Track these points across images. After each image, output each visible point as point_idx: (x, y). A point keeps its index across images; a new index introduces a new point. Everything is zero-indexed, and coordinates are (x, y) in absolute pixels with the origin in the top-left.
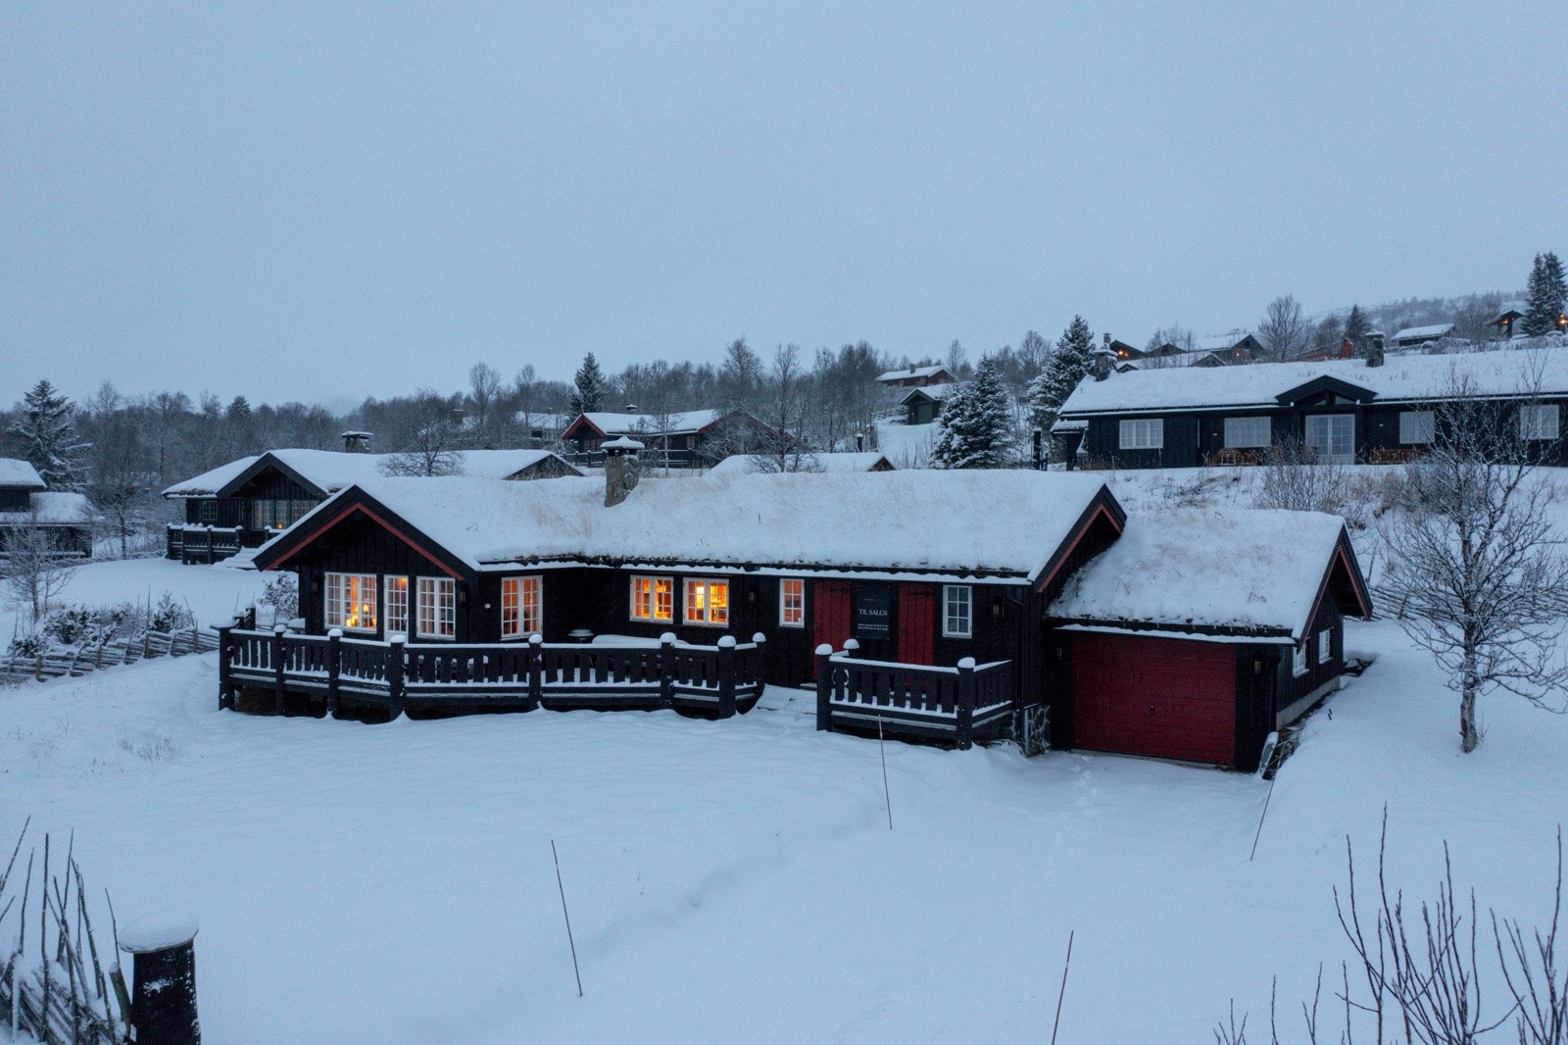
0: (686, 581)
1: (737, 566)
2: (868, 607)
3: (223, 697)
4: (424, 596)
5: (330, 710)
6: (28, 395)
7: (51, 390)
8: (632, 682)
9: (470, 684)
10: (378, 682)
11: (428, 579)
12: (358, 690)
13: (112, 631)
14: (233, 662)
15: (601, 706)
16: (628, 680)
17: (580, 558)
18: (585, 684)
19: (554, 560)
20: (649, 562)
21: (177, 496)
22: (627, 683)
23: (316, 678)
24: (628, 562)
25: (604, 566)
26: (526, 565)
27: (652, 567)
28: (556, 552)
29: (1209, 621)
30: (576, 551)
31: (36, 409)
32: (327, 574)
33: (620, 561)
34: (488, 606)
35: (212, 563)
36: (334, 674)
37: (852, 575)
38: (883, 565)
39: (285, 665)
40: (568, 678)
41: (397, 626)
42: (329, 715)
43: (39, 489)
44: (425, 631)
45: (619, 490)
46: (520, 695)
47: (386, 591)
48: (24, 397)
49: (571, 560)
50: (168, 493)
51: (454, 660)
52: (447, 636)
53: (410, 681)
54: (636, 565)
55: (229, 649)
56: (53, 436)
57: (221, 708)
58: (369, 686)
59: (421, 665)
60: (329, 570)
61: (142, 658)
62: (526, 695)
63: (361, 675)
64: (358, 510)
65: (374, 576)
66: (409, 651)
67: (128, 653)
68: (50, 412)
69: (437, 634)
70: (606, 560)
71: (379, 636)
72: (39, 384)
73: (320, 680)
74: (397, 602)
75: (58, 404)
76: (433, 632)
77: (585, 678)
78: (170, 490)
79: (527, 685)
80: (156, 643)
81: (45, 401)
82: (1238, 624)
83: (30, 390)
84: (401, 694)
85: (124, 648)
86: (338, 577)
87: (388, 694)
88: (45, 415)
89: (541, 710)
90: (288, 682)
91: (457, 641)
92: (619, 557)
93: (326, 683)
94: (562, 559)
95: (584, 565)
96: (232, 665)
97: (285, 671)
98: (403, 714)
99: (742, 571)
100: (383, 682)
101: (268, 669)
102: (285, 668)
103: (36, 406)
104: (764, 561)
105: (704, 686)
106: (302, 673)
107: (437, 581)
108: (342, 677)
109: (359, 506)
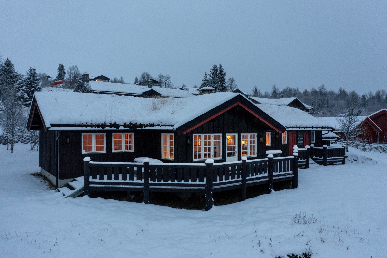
2: (299, 137)
23: (262, 177)
32: (194, 135)
36: (269, 173)
41: (231, 154)
52: (253, 156)
65: (221, 134)
69: (249, 155)
74: (231, 145)
86: (200, 136)
93: (267, 178)
107: (249, 135)
108: (273, 174)
109: (239, 103)
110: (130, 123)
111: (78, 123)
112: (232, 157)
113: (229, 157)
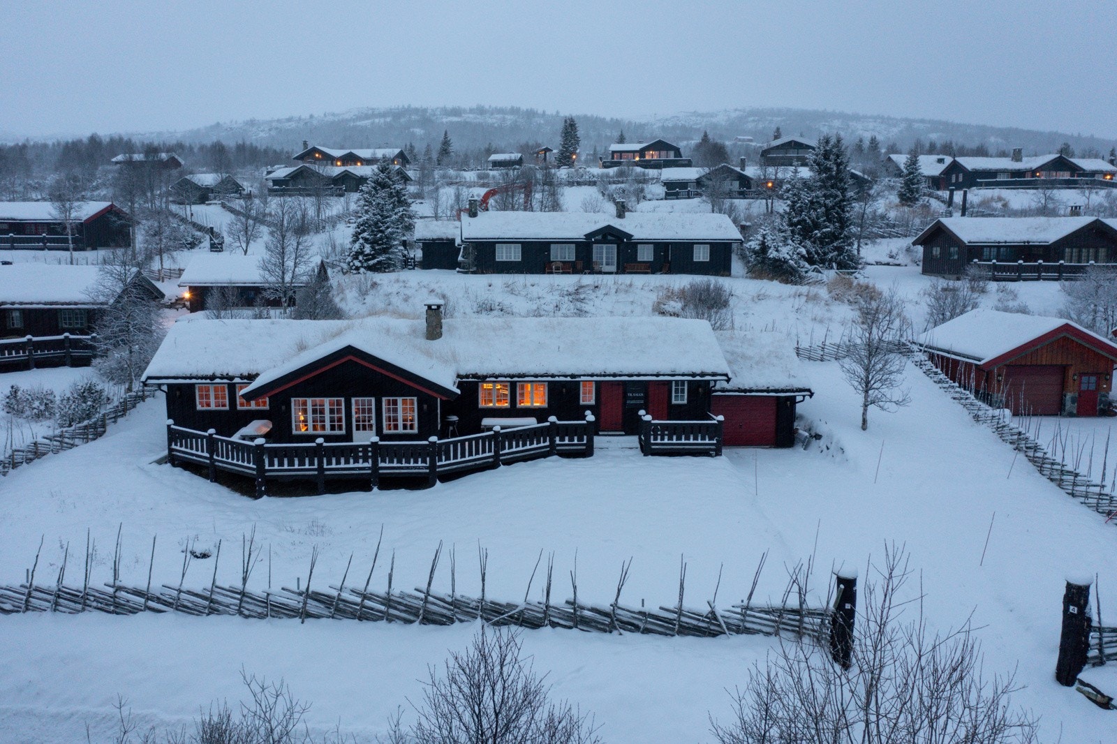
0: (518, 385)
1: (566, 376)
2: (633, 392)
3: (263, 489)
4: (389, 409)
5: (375, 485)
11: (392, 399)
12: (398, 471)
14: (266, 465)
20: (505, 377)
24: (490, 377)
25: (473, 380)
29: (777, 387)
32: (294, 400)
36: (376, 464)
37: (635, 378)
38: (651, 373)
41: (364, 428)
42: (376, 489)
44: (390, 428)
47: (354, 407)
52: (409, 431)
53: (439, 461)
57: (261, 497)
59: (444, 452)
60: (294, 397)
64: (348, 360)
65: (341, 399)
66: (439, 444)
69: (400, 431)
71: (349, 437)
74: (364, 413)
76: (397, 430)
82: (788, 388)
84: (437, 470)
86: (305, 401)
87: (427, 471)
89: (502, 466)
90: (328, 472)
92: (485, 374)
96: (267, 468)
97: (325, 467)
98: (438, 481)
101: (307, 467)
102: (325, 465)
104: (583, 373)
105: (575, 442)
107: (400, 399)
108: (381, 464)
109: (351, 358)
110: (249, 374)
111: (181, 375)
112: (364, 432)
113: (358, 432)
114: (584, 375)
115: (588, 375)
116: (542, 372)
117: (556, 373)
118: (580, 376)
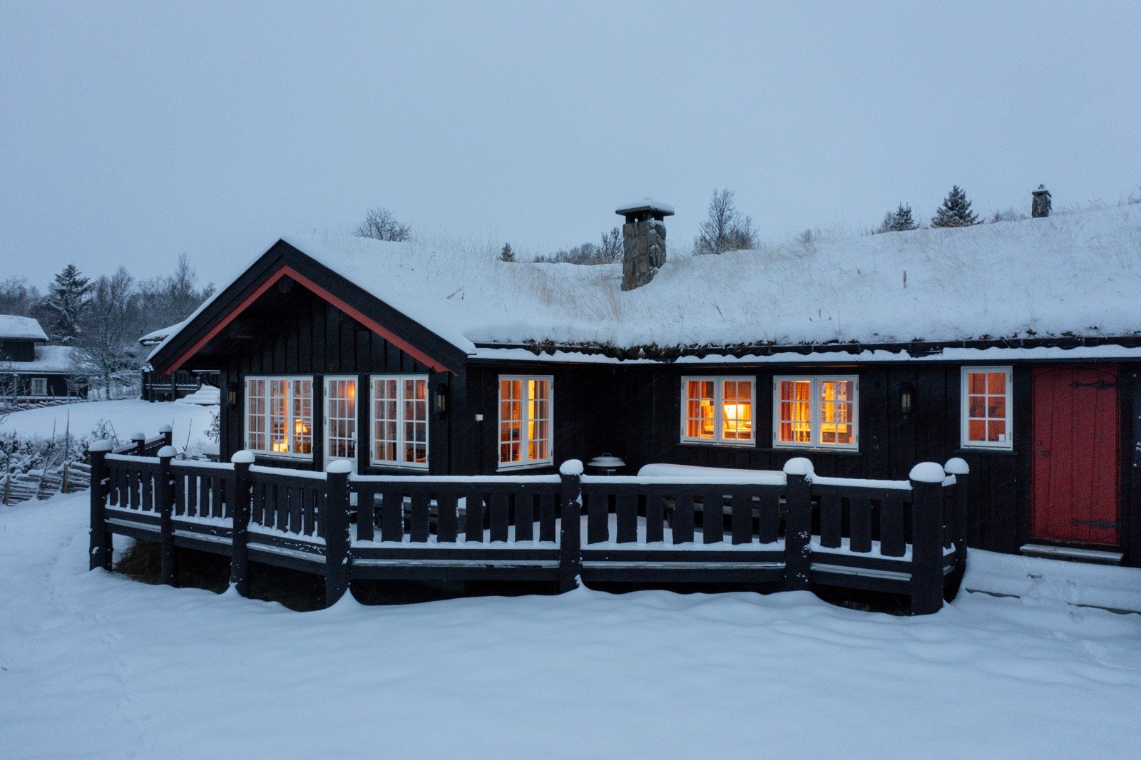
0: (778, 381)
1: (895, 348)
3: (94, 552)
4: (381, 405)
5: (234, 581)
6: (58, 276)
7: (76, 272)
8: (735, 542)
9: (461, 543)
10: (307, 538)
11: (387, 378)
12: (276, 550)
13: (32, 462)
14: (108, 501)
15: (684, 584)
16: (728, 538)
17: (608, 350)
18: (655, 546)
19: (576, 350)
20: (723, 352)
21: (153, 342)
22: (726, 545)
23: (215, 528)
24: (687, 352)
25: (647, 361)
26: (538, 354)
27: (730, 359)
28: (580, 338)
30: (602, 339)
31: (64, 288)
32: (248, 379)
33: (674, 353)
34: (480, 417)
35: (174, 400)
36: (241, 523)
39: (174, 507)
40: (627, 533)
41: (341, 451)
42: (232, 589)
43: (43, 341)
44: (382, 457)
45: (644, 268)
46: (545, 564)
47: (327, 400)
48: (55, 277)
49: (597, 352)
50: (144, 340)
51: (434, 503)
52: (415, 465)
53: (359, 538)
54: (701, 356)
55: (103, 482)
56: (78, 309)
57: (91, 568)
58: (292, 544)
59: (377, 509)
60: (251, 373)
61: (59, 492)
62: (553, 564)
63: (282, 527)
64: (285, 277)
65: (310, 379)
66: (357, 486)
67: (42, 487)
68: (75, 290)
69: (401, 462)
70: (651, 351)
71: (317, 465)
72: (67, 268)
73: (221, 532)
74: (342, 415)
75: (82, 283)
76: (395, 459)
77: (654, 535)
78: (146, 337)
79: (555, 545)
80: (75, 475)
81: (71, 281)
83: (60, 273)
84: (345, 561)
85: (37, 481)
86: (261, 383)
87: (322, 559)
88: (71, 292)
89: (582, 591)
90: (178, 532)
91: (432, 472)
92: (673, 345)
93: (229, 536)
94: (586, 349)
95: (615, 361)
96: (108, 506)
97: (174, 517)
98: (348, 595)
99: (904, 356)
100: (316, 539)
101: (152, 513)
102: (174, 512)
103: (64, 285)
104: (950, 337)
105: (875, 552)
106: (197, 519)
107: (400, 380)
108: (253, 527)
109: (287, 271)
113: (333, 458)
114: (955, 344)
115: (970, 344)
116: (822, 337)
117: (864, 340)
118: (939, 347)
